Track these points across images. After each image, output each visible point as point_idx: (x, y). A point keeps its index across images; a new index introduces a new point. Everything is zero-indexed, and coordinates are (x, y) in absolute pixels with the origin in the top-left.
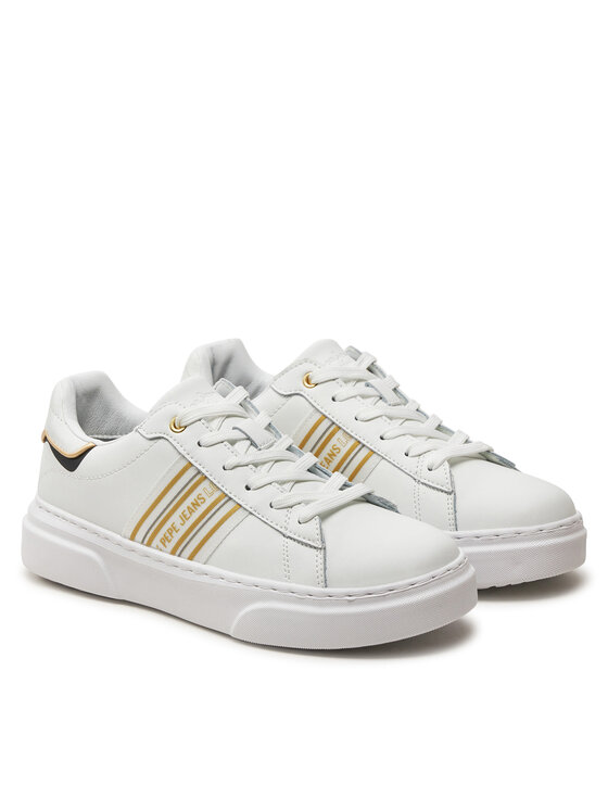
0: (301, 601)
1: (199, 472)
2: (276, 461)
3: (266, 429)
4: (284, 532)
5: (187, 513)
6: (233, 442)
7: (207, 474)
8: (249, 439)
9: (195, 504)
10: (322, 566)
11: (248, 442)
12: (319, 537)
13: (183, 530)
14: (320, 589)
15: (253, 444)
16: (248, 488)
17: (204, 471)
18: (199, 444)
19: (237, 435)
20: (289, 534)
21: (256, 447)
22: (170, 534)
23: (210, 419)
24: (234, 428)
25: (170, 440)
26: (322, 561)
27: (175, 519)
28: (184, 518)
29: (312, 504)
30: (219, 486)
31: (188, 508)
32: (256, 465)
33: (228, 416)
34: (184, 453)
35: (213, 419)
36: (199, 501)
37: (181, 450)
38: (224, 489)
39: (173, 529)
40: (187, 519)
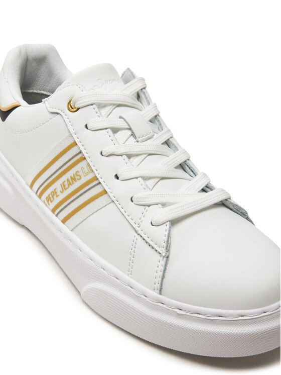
0: (137, 298)
1: (80, 152)
2: (150, 155)
3: (150, 121)
4: (137, 229)
5: (66, 183)
6: (115, 131)
7: (86, 156)
8: (130, 129)
9: (73, 179)
10: (161, 274)
11: (129, 133)
12: (165, 245)
13: (62, 196)
14: (155, 294)
15: (133, 135)
16: (117, 177)
17: (84, 152)
18: (86, 126)
19: (121, 124)
20: (140, 232)
21: (135, 138)
22: (53, 197)
23: (101, 106)
24: (121, 117)
25: (65, 117)
26: (162, 268)
27: (57, 185)
28: (64, 188)
29: (167, 208)
30: (94, 168)
31: (68, 180)
32: (129, 156)
33: (119, 106)
34: (72, 132)
35: (105, 106)
36: (77, 177)
37: (71, 128)
38: (96, 173)
39: (54, 193)
40: (66, 189)
